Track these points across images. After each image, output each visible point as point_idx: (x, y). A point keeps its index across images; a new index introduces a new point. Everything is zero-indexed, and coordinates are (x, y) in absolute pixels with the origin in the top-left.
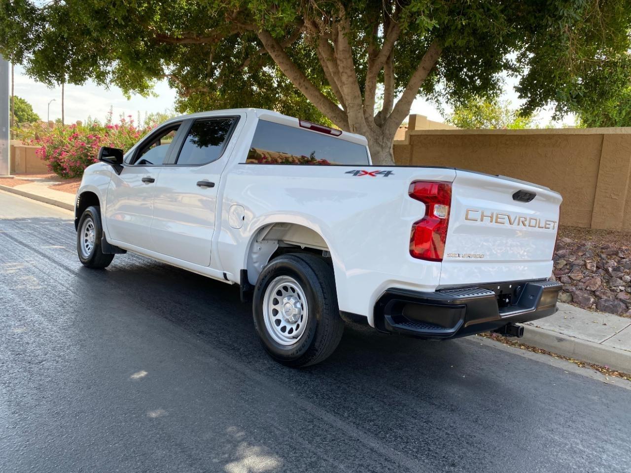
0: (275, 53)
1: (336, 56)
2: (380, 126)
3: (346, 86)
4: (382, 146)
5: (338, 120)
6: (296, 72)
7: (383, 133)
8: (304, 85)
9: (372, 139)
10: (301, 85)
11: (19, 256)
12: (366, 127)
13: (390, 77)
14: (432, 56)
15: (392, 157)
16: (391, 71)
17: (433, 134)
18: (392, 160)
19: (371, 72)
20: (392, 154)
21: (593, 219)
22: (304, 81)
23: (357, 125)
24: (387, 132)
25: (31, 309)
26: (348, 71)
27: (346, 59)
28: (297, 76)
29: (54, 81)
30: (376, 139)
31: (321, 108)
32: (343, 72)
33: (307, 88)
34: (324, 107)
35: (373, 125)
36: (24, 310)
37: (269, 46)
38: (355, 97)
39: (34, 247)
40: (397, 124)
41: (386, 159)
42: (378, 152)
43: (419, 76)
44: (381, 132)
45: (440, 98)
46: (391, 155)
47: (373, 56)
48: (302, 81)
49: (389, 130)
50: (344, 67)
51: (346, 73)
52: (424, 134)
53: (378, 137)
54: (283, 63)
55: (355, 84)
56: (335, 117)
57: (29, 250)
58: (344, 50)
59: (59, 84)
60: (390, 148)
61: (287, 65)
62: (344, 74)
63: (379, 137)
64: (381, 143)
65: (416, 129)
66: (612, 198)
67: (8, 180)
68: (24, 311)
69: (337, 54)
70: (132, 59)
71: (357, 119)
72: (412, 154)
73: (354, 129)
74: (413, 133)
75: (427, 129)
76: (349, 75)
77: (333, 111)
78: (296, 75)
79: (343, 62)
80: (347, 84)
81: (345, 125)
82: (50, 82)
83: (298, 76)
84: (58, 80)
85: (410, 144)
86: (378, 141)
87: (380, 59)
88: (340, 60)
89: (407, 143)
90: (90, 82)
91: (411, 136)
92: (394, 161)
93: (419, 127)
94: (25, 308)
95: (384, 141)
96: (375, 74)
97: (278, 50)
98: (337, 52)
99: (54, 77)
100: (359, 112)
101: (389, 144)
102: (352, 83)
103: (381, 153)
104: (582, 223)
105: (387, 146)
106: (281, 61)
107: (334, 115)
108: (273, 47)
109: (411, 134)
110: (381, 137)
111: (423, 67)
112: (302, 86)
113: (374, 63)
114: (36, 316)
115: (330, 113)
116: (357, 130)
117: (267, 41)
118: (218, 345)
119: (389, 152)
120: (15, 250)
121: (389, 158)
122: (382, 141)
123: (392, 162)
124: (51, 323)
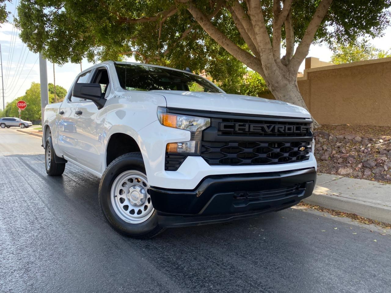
0: (203, 23)
1: (250, 13)
2: (286, 65)
3: (259, 35)
4: (289, 80)
6: (219, 35)
7: (289, 71)
8: (226, 43)
9: (281, 75)
10: (224, 43)
12: (276, 66)
13: (290, 29)
14: (324, 6)
15: (297, 88)
16: (291, 25)
17: (326, 69)
18: (297, 90)
19: (276, 25)
20: (297, 85)
22: (225, 40)
23: (269, 65)
24: (292, 69)
27: (258, 14)
28: (220, 37)
29: (61, 62)
30: (284, 75)
31: (239, 58)
32: (255, 25)
33: (228, 45)
34: (241, 57)
35: (281, 65)
37: (199, 19)
38: (266, 43)
40: (299, 62)
41: (293, 90)
42: (287, 85)
43: (312, 27)
44: (287, 69)
45: (332, 39)
46: (296, 86)
47: (277, 12)
48: (224, 40)
49: (293, 68)
50: (256, 21)
52: (319, 70)
53: (285, 74)
54: (209, 29)
55: (265, 33)
56: (250, 63)
58: (255, 7)
60: (295, 81)
61: (213, 30)
62: (257, 26)
63: (286, 73)
64: (288, 78)
65: (312, 67)
69: (250, 11)
70: (102, 35)
71: (268, 60)
73: (267, 68)
74: (310, 71)
76: (261, 26)
77: (249, 59)
78: (219, 36)
79: (255, 16)
80: (259, 34)
81: (258, 68)
82: (59, 62)
83: (221, 37)
85: (308, 79)
86: (286, 76)
87: (282, 14)
88: (253, 16)
89: (306, 78)
91: (308, 73)
92: (299, 91)
95: (290, 76)
96: (279, 26)
97: (205, 20)
98: (250, 10)
99: (61, 59)
100: (270, 55)
101: (294, 78)
102: (263, 33)
103: (289, 85)
105: (293, 80)
106: (208, 28)
107: (249, 62)
108: (201, 19)
110: (288, 73)
111: (318, 16)
112: (224, 44)
113: (278, 18)
114: (5, 234)
115: (246, 61)
116: (269, 69)
117: (197, 15)
118: (161, 263)
119: (295, 84)
120: (25, 175)
121: (295, 89)
122: (288, 76)
123: (297, 92)
124: (13, 242)
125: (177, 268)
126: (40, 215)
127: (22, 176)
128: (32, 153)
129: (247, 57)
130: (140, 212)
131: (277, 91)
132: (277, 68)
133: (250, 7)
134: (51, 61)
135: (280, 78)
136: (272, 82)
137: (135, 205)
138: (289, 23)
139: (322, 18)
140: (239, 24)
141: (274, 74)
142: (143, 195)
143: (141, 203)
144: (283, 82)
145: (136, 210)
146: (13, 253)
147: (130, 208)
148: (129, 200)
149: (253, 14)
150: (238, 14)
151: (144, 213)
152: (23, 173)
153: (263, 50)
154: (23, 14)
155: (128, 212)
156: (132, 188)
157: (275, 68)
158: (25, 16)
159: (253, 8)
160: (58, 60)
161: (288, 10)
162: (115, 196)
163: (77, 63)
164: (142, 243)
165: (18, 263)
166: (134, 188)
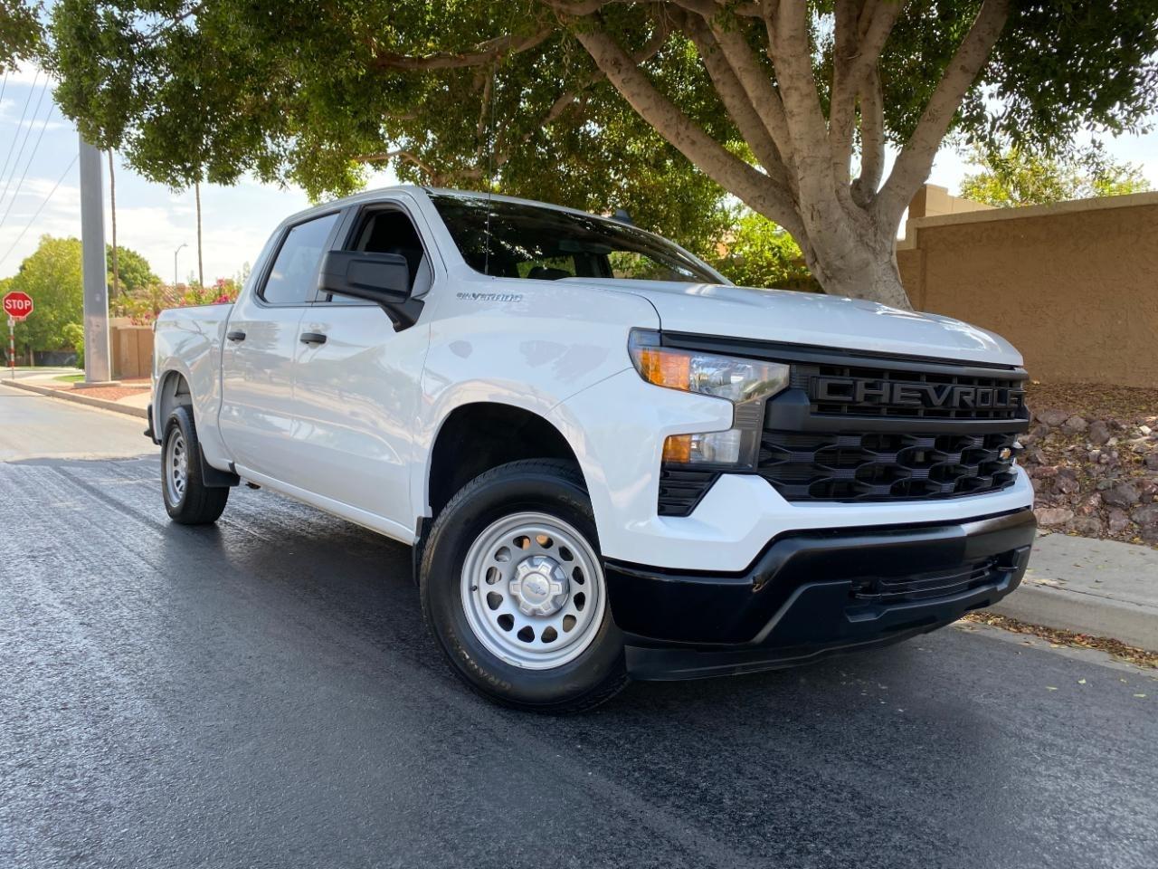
0: (622, 76)
1: (774, 53)
2: (864, 207)
3: (797, 118)
4: (874, 249)
5: (767, 203)
6: (667, 112)
7: (875, 223)
8: (688, 137)
9: (852, 236)
10: (682, 136)
11: (112, 536)
12: (840, 210)
13: (874, 103)
15: (896, 273)
16: (876, 90)
18: (897, 279)
19: (841, 89)
20: (896, 265)
22: (687, 128)
23: (821, 206)
24: (884, 218)
25: (126, 680)
26: (802, 84)
27: (797, 57)
28: (671, 118)
29: (181, 179)
30: (861, 236)
31: (728, 182)
32: (788, 89)
33: (693, 143)
34: (734, 178)
35: (851, 205)
36: (109, 685)
37: (609, 64)
38: (818, 141)
39: (145, 513)
41: (885, 278)
42: (868, 264)
43: (954, 86)
44: (869, 219)
46: (893, 267)
47: (845, 54)
48: (682, 128)
49: (886, 214)
50: (791, 76)
51: (796, 89)
53: (863, 232)
54: (639, 95)
55: (816, 113)
57: (134, 521)
58: (792, 36)
59: (188, 184)
60: (891, 253)
61: (649, 97)
62: (792, 91)
63: (867, 230)
64: (871, 244)
65: (928, 214)
67: (108, 389)
68: (108, 691)
69: (777, 47)
70: (330, 102)
71: (821, 190)
72: (924, 269)
73: (814, 213)
74: (923, 224)
75: (949, 212)
76: (804, 92)
77: (755, 184)
78: (669, 116)
79: (789, 64)
80: (799, 114)
81: (783, 213)
82: (174, 179)
83: (674, 120)
84: (187, 176)
85: (918, 248)
86: (865, 239)
88: (784, 61)
89: (912, 246)
90: (248, 178)
91: (919, 230)
92: (901, 282)
93: (933, 212)
94: (113, 678)
95: (878, 238)
96: (851, 93)
97: (628, 69)
98: (775, 43)
99: (179, 170)
100: (827, 176)
101: (888, 244)
102: (811, 113)
103: (873, 265)
105: (885, 249)
106: (636, 91)
107: (757, 194)
108: (616, 63)
109: (920, 226)
110: (871, 231)
111: (963, 68)
112: (683, 139)
113: (848, 69)
115: (748, 190)
116: (820, 217)
117: (604, 52)
118: (649, 784)
119: (890, 261)
120: (105, 523)
121: (890, 277)
122: (873, 239)
123: (897, 284)
125: (702, 800)
128: (89, 456)
129: (751, 180)
130: (550, 636)
131: (840, 282)
132: (843, 214)
133: (775, 37)
134: (147, 176)
135: (851, 243)
136: (827, 254)
137: (535, 615)
138: (873, 83)
139: (974, 73)
140: (724, 84)
141: (836, 231)
142: (559, 583)
143: (552, 609)
144: (857, 256)
145: (539, 630)
147: (519, 624)
148: (515, 599)
149: (785, 56)
150: (731, 56)
151: (562, 637)
153: (808, 161)
154: (74, 31)
155: (512, 635)
156: (526, 563)
157: (838, 213)
158: (79, 38)
159: (784, 40)
160: (169, 175)
161: (878, 48)
162: (473, 589)
163: (226, 183)
164: (567, 727)
166: (532, 565)
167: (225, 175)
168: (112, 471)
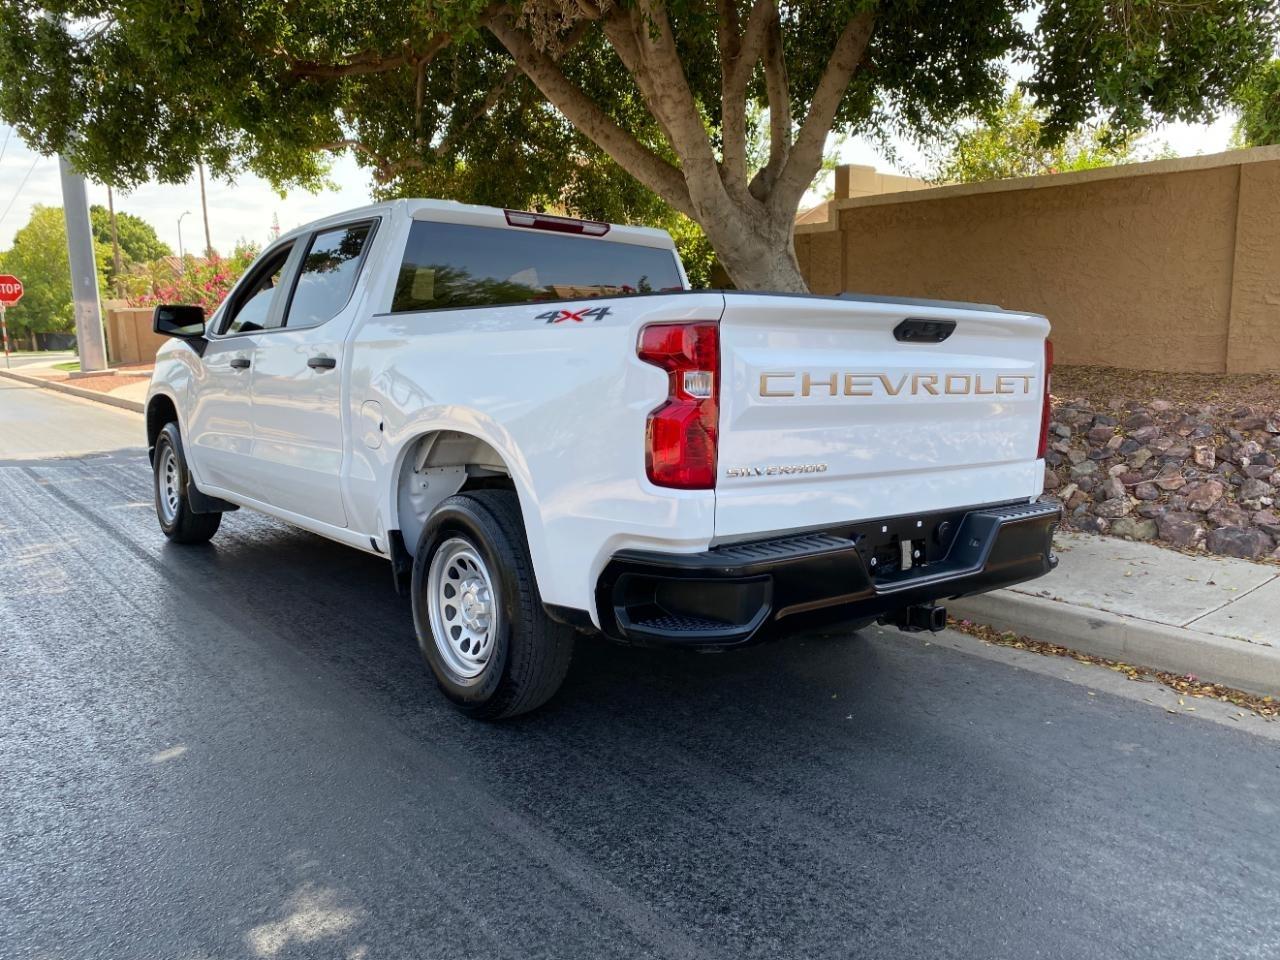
0: (538, 72)
2: (763, 199)
3: (673, 123)
4: (769, 240)
5: (675, 197)
6: (583, 106)
7: (769, 214)
8: (602, 131)
9: (745, 229)
10: (596, 131)
12: (730, 205)
13: (779, 93)
14: (854, 39)
15: (793, 261)
16: (781, 79)
18: (794, 267)
19: (729, 88)
20: (793, 254)
21: (1231, 352)
22: (601, 123)
23: (708, 203)
24: (778, 209)
25: (27, 633)
26: (674, 92)
27: (666, 68)
28: (586, 113)
29: (128, 181)
30: (755, 228)
32: (662, 96)
33: (607, 137)
34: (645, 172)
35: (747, 198)
36: (13, 637)
37: (525, 60)
38: (696, 144)
40: (796, 190)
41: (779, 267)
42: (762, 255)
43: (833, 82)
44: (764, 210)
45: (883, 126)
46: (790, 257)
47: (729, 54)
48: (596, 123)
49: (781, 205)
51: (669, 96)
52: (864, 204)
53: (758, 224)
54: (555, 90)
56: (669, 190)
58: (657, 49)
59: (134, 184)
60: (787, 243)
62: (666, 99)
63: (761, 222)
64: (766, 235)
65: (852, 195)
66: (1267, 303)
67: (104, 378)
68: (11, 640)
69: (646, 59)
71: (705, 189)
72: (845, 251)
73: (703, 211)
74: (845, 205)
75: (878, 192)
76: (676, 100)
77: (664, 177)
78: (584, 111)
79: (660, 74)
80: (675, 120)
82: (121, 181)
83: (589, 115)
84: (133, 176)
85: (840, 229)
86: (759, 231)
87: (742, 58)
88: (654, 72)
89: (834, 227)
90: (201, 171)
91: (841, 212)
92: (799, 269)
93: (858, 191)
94: (18, 632)
95: (773, 229)
97: (543, 66)
99: (125, 171)
100: (709, 175)
101: (784, 234)
102: (686, 118)
103: (768, 255)
104: (1208, 364)
105: (781, 240)
106: (551, 86)
107: (667, 187)
109: (840, 208)
110: (765, 222)
111: (839, 65)
112: (597, 134)
113: (733, 69)
114: (31, 647)
115: (659, 184)
116: (710, 214)
117: (519, 49)
119: (786, 250)
120: (52, 518)
121: (787, 265)
122: (767, 229)
123: (794, 272)
124: (53, 659)
126: (103, 608)
127: (44, 520)
128: (60, 453)
129: (661, 173)
131: (738, 273)
132: (735, 209)
133: (644, 50)
134: (93, 179)
135: (743, 236)
136: (722, 247)
138: (778, 73)
139: (850, 70)
141: (726, 226)
144: (752, 247)
146: (56, 678)
149: (654, 67)
152: (46, 512)
153: (689, 162)
154: (9, 43)
157: (727, 208)
158: (14, 49)
159: (651, 53)
160: (116, 177)
161: (756, 49)
163: (178, 182)
165: (70, 692)
167: (175, 171)
168: (79, 470)
